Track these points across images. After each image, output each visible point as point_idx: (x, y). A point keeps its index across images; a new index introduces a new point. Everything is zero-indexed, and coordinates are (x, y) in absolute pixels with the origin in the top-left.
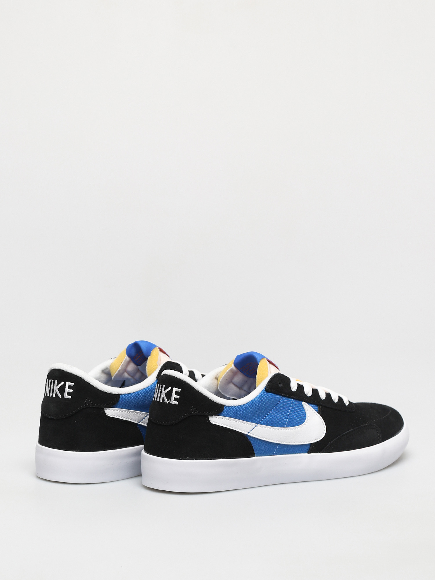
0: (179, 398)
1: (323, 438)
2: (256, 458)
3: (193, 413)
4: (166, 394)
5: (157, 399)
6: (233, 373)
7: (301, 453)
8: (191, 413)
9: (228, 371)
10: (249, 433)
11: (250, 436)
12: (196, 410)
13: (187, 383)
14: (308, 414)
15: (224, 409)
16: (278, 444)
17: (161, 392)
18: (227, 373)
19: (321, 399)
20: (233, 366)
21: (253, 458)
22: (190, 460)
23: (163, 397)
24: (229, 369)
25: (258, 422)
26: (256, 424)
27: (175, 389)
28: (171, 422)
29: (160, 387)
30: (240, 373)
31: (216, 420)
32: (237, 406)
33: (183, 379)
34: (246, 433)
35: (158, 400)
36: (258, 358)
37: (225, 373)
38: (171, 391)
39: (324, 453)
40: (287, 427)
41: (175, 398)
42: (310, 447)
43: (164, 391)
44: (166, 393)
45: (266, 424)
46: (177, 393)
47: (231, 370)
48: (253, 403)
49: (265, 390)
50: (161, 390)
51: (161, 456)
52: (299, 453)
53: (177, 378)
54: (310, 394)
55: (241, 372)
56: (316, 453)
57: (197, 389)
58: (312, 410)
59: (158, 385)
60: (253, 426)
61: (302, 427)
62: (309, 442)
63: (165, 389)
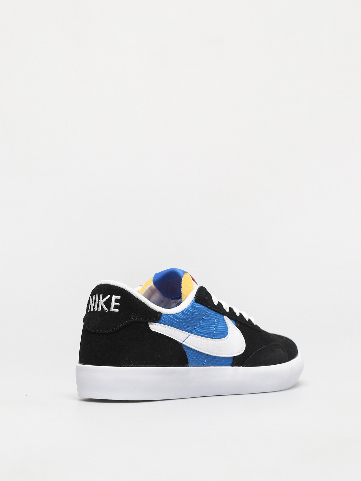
0: (119, 305)
1: (244, 352)
2: (189, 367)
3: (134, 320)
4: (105, 303)
5: (94, 309)
6: (152, 291)
7: (226, 366)
8: (132, 319)
9: (147, 288)
10: (183, 342)
11: (184, 345)
12: (137, 316)
13: (126, 290)
14: (230, 327)
15: (161, 317)
16: (207, 355)
17: (99, 301)
18: (147, 290)
19: (237, 316)
20: (152, 284)
21: (187, 367)
22: (132, 367)
23: (102, 306)
24: (149, 287)
25: (191, 332)
26: (189, 333)
27: (114, 297)
28: (112, 329)
29: (97, 297)
30: (158, 290)
31: (155, 327)
32: (173, 315)
33: (121, 287)
34: (181, 342)
35: (96, 310)
36: (181, 273)
37: (145, 291)
38: (110, 299)
39: (245, 367)
40: (215, 339)
41: (114, 305)
42: (233, 360)
43: (102, 300)
44: (105, 301)
45: (198, 334)
46: (116, 301)
47: (150, 288)
48: (186, 312)
49: (195, 300)
50: (99, 299)
51: (103, 365)
52: (224, 366)
53: (115, 286)
54: (228, 310)
55: (160, 291)
56: (239, 366)
57: (136, 296)
58: (233, 325)
59: (94, 296)
60: (187, 335)
61: (226, 340)
62: (233, 355)
63: (103, 298)
